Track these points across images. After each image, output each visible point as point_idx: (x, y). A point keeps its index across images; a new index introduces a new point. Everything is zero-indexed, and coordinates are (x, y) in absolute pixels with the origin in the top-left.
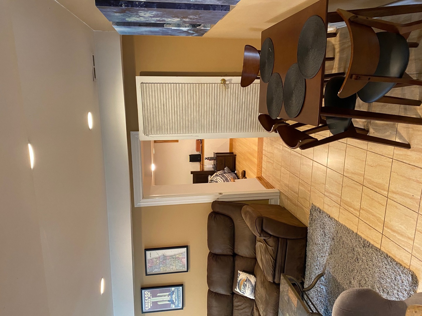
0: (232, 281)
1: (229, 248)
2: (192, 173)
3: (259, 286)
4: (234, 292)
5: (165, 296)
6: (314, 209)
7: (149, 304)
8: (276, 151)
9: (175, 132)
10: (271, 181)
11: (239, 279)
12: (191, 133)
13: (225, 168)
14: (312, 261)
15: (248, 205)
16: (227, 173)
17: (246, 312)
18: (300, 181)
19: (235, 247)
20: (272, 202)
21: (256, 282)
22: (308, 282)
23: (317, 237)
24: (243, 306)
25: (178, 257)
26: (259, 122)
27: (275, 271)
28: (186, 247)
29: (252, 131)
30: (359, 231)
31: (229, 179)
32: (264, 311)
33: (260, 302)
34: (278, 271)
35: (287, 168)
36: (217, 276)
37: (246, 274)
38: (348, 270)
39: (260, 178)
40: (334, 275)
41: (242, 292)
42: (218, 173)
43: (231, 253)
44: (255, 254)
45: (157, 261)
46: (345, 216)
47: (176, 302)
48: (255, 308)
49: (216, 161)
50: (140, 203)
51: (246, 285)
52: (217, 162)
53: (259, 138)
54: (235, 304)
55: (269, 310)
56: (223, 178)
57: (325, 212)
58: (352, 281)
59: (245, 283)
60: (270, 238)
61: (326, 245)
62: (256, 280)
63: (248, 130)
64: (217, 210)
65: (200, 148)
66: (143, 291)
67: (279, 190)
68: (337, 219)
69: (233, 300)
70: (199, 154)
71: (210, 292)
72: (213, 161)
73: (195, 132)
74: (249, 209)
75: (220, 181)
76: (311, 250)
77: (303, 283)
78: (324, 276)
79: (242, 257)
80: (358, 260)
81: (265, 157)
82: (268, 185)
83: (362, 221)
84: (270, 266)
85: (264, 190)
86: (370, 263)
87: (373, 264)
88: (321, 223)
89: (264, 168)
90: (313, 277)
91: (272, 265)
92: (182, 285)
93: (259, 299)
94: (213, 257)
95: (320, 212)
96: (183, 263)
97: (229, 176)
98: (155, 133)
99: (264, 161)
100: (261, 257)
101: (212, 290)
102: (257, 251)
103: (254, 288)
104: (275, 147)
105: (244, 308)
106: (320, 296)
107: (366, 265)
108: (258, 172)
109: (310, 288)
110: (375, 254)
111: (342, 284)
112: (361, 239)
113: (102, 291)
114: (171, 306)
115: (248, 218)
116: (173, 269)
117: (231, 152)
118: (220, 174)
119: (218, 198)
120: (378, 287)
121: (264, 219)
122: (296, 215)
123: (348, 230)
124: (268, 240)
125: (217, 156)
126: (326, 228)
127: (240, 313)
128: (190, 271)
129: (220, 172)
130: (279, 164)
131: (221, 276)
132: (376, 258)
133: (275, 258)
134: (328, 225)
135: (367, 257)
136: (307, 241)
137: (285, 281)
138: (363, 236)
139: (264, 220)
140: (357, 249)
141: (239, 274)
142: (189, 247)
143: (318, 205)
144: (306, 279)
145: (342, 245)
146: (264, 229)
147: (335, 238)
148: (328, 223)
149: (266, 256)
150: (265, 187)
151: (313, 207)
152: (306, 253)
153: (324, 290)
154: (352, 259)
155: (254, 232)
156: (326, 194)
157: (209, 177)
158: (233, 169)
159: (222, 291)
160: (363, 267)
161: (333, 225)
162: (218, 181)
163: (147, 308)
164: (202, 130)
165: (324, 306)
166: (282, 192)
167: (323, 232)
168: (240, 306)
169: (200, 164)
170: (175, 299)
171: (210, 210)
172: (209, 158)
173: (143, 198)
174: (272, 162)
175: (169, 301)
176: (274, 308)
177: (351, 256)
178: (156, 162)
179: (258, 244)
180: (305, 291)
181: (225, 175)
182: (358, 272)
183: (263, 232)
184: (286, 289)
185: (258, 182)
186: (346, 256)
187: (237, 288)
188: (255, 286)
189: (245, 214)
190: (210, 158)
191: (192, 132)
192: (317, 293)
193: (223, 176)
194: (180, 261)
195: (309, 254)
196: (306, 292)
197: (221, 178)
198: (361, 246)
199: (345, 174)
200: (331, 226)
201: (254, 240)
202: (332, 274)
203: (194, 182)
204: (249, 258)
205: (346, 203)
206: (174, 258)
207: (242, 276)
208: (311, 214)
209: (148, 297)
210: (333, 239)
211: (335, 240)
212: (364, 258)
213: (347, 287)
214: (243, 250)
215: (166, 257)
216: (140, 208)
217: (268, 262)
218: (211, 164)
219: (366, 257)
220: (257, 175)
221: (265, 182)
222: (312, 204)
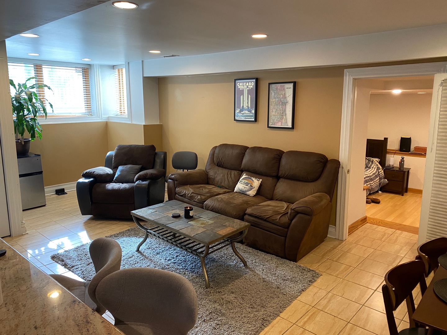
0: (254, 172)
1: (285, 174)
2: (386, 139)
3: (245, 198)
4: (244, 172)
5: (248, 103)
6: (315, 276)
7: (242, 87)
8: (397, 247)
9: (442, 121)
10: (358, 233)
11: (254, 179)
12: (437, 143)
13: (386, 180)
14: (261, 258)
15: (331, 201)
16: (379, 181)
17: (225, 181)
18: (352, 268)
19: (286, 180)
20: (331, 229)
21: (249, 195)
22: (242, 248)
23: (283, 270)
24: (230, 179)
25: (283, 117)
26: (438, 237)
27: (256, 217)
28: (293, 128)
29: (429, 223)
30: (280, 319)
31: (371, 183)
32: (222, 199)
33: (230, 197)
34: (255, 221)
35: (371, 256)
36: (260, 157)
37: (257, 187)
38: (245, 294)
39: (364, 220)
40: (243, 278)
41: (242, 181)
42: (381, 171)
43: (280, 174)
44: (276, 200)
45: (282, 95)
46: (301, 309)
47: (241, 114)
48: (227, 190)
49: (398, 169)
50: (349, 75)
51: (247, 185)
52: (396, 171)
53: (418, 228)
54: (233, 172)
55: (222, 204)
56: (374, 175)
57: (309, 287)
58: (233, 295)
59: (249, 185)
60: (289, 219)
61: (274, 278)
62: (251, 196)
63: (432, 219)
64: (329, 166)
65: (419, 153)
66: (254, 80)
67: (346, 240)
68: (298, 298)
69: (236, 170)
70: (411, 150)
71: (246, 148)
72: (398, 166)
73: (438, 148)
74: (324, 202)
75: (371, 172)
76: (272, 260)
77: (242, 242)
78: (244, 267)
79: (276, 185)
80: (252, 308)
81: (392, 232)
82: (353, 228)
83: (291, 327)
84: (261, 213)
85: (347, 223)
86: (245, 320)
87: (244, 323)
88: (298, 279)
89: (377, 227)
90: (245, 255)
91: (261, 216)
92: (256, 120)
93: (233, 196)
94: (278, 155)
95: (310, 281)
96: (277, 123)
97: (375, 184)
98: (443, 95)
99: (386, 230)
100: (271, 205)
101: (247, 151)
102: (278, 202)
103: (244, 193)
104: (403, 247)
105: (228, 180)
106: (227, 258)
107: (245, 315)
108: (373, 219)
109: (234, 250)
110: (253, 328)
111: (233, 284)
112: (272, 319)
113: (255, 36)
114: (238, 109)
115: (314, 199)
116: (272, 112)
117: (408, 189)
118: (380, 173)
119: (343, 168)
120: (223, 320)
121: (309, 217)
122: (313, 253)
123: (284, 307)
124: (287, 217)
125: (405, 172)
126: (291, 283)
127: (224, 175)
128: (268, 130)
129: (382, 173)
130: (379, 248)
131: (259, 160)
132: (249, 328)
133: (267, 220)
134: (293, 286)
135: (253, 319)
136: (282, 258)
137: (242, 226)
138: (275, 322)
139: (307, 217)
140: (263, 310)
141: (259, 180)
142: (292, 130)
143: (319, 280)
144: (245, 247)
145: (270, 295)
146: (299, 215)
147: (278, 290)
148: (296, 287)
149: (272, 211)
150: (352, 224)
151: (318, 274)
152: (270, 254)
153: (231, 263)
154: (254, 302)
155: (298, 203)
156: (330, 294)
157: (377, 160)
158: (384, 189)
159: (245, 160)
160: (244, 311)
161: (293, 293)
162: (371, 169)
163: (238, 84)
164: (441, 157)
165: (218, 259)
166: (342, 243)
167: (288, 278)
168: (231, 176)
169: (397, 150)
170: (244, 113)
171: (329, 157)
172: (404, 161)
173: (355, 79)
174: (383, 239)
175: (243, 107)
176: (222, 209)
177: (257, 302)
178: (403, 95)
179: (285, 205)
180: (232, 244)
181: (377, 179)
182: (240, 305)
183: (296, 213)
184: (236, 225)
185: (360, 217)
186: (259, 297)
187: (246, 176)
188: (246, 194)
189: (319, 197)
190: (403, 163)
191: (438, 145)
192: (231, 255)
193: (376, 177)
194: (279, 120)
195: (268, 257)
196: (230, 245)
197: (374, 174)
198: (264, 316)
199: (349, 325)
200: (292, 290)
201: (290, 201)
202: (244, 276)
203: (368, 141)
204: (273, 193)
205: (313, 315)
206: (283, 113)
207: (256, 183)
208: (311, 270)
209: (249, 85)
210: (278, 288)
211: (276, 290)
212: (252, 315)
213: (229, 288)
214: (282, 188)
215: (285, 105)
216: (342, 75)
217: (264, 212)
218: (394, 164)
219: (252, 317)
220: (369, 217)
221: (358, 226)
222: (322, 275)
